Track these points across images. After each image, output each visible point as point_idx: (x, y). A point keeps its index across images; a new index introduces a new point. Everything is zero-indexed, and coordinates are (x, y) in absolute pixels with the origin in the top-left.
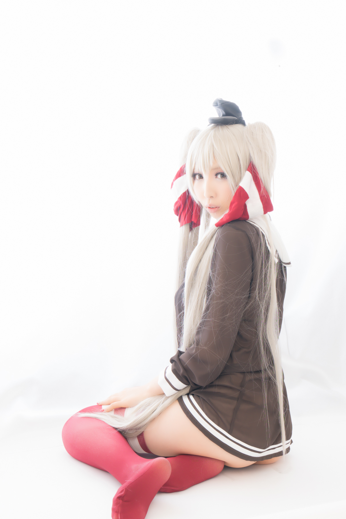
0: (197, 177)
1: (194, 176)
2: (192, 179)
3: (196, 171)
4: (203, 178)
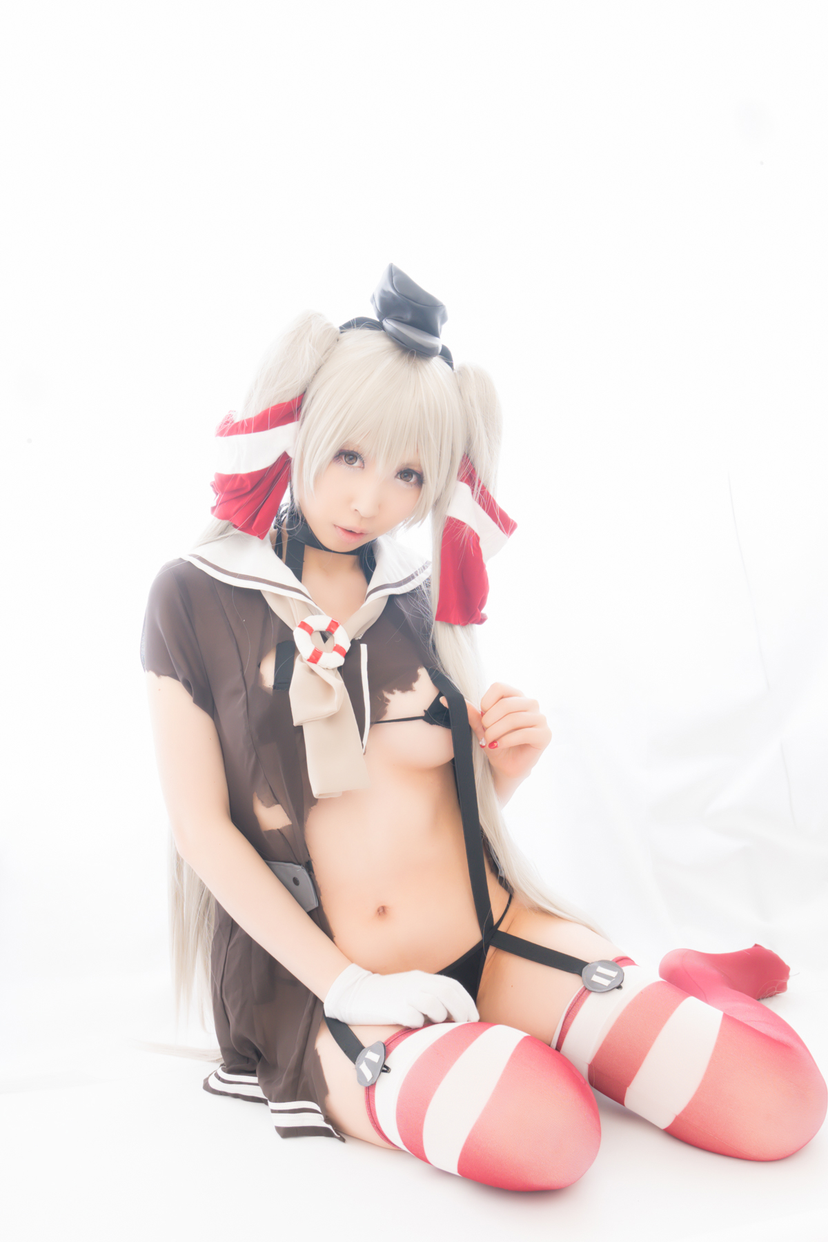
4: (363, 467)
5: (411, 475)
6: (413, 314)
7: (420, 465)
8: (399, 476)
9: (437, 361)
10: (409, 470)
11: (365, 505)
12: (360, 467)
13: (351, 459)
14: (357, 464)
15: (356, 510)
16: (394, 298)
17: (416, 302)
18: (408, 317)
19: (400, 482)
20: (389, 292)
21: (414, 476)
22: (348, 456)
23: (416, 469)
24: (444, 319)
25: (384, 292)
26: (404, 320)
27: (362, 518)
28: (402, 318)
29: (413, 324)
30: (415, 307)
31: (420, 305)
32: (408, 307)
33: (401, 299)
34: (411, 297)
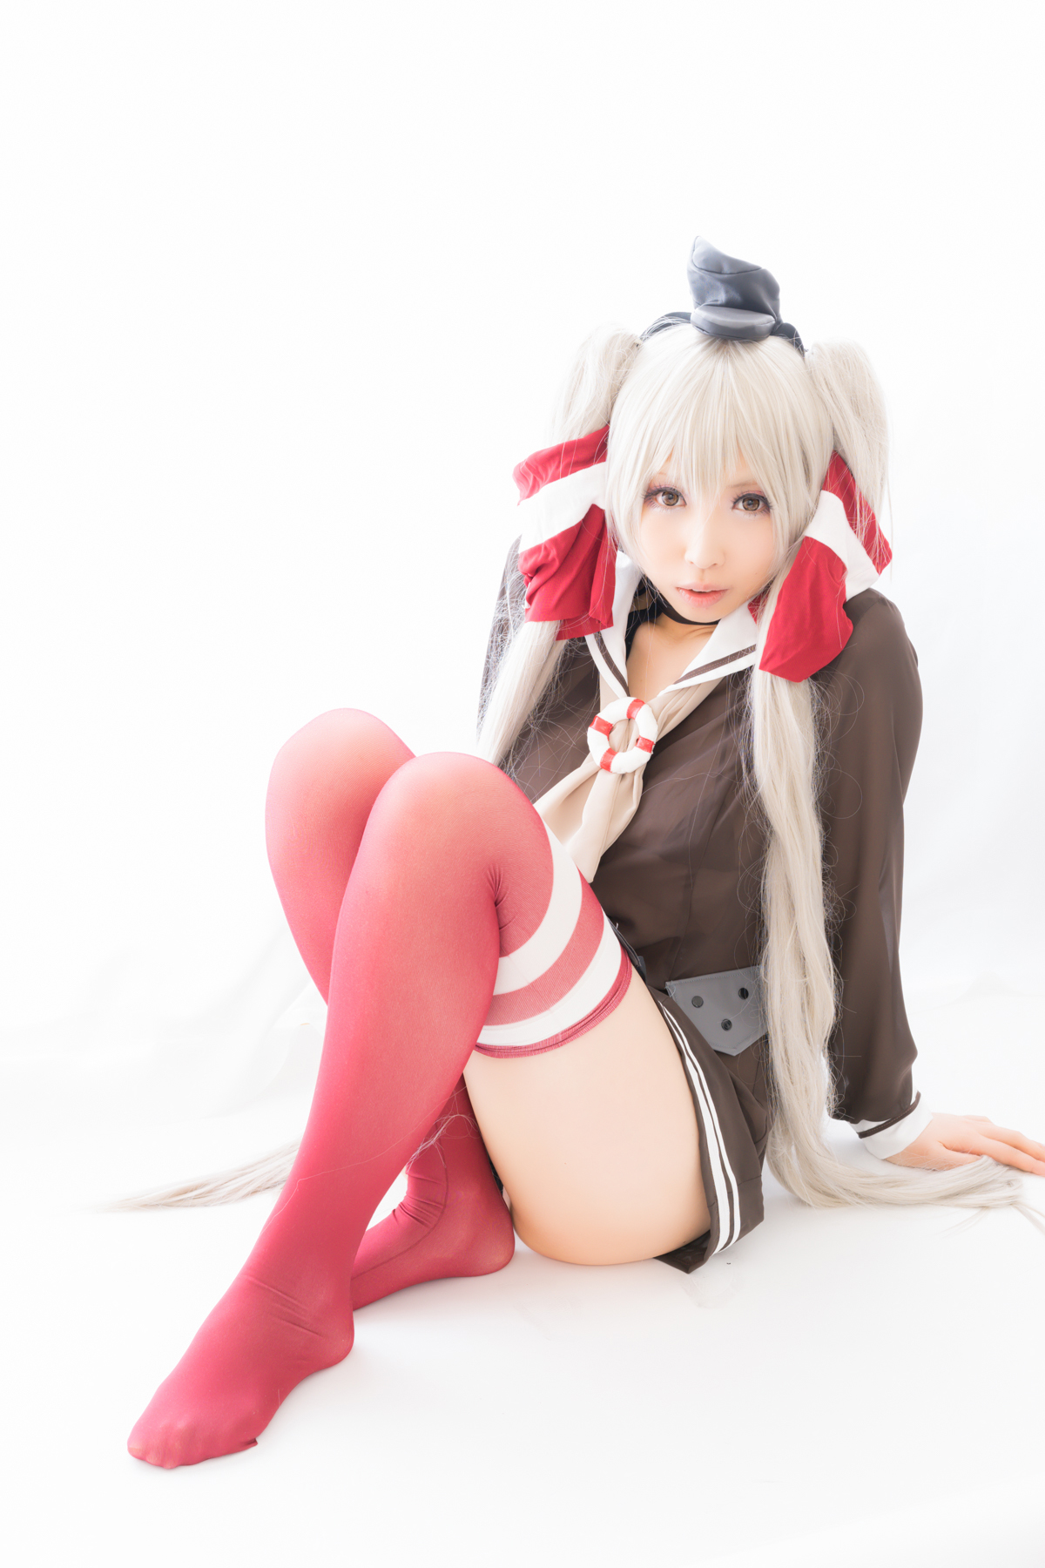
0: (661, 498)
1: (650, 495)
2: (640, 500)
3: (661, 483)
4: (685, 504)
5: (754, 501)
6: (727, 292)
7: (755, 483)
8: (740, 505)
9: (774, 346)
10: (749, 494)
11: (696, 552)
12: (681, 506)
13: (670, 499)
14: (679, 503)
15: (692, 563)
16: (702, 278)
17: (720, 273)
18: (722, 297)
19: (741, 512)
20: (695, 272)
21: (761, 503)
22: (664, 494)
23: (752, 490)
24: (772, 290)
25: (691, 273)
26: (719, 303)
27: (703, 570)
28: (717, 301)
29: (730, 305)
30: (723, 281)
31: (726, 276)
32: (719, 284)
33: (707, 277)
34: (713, 269)
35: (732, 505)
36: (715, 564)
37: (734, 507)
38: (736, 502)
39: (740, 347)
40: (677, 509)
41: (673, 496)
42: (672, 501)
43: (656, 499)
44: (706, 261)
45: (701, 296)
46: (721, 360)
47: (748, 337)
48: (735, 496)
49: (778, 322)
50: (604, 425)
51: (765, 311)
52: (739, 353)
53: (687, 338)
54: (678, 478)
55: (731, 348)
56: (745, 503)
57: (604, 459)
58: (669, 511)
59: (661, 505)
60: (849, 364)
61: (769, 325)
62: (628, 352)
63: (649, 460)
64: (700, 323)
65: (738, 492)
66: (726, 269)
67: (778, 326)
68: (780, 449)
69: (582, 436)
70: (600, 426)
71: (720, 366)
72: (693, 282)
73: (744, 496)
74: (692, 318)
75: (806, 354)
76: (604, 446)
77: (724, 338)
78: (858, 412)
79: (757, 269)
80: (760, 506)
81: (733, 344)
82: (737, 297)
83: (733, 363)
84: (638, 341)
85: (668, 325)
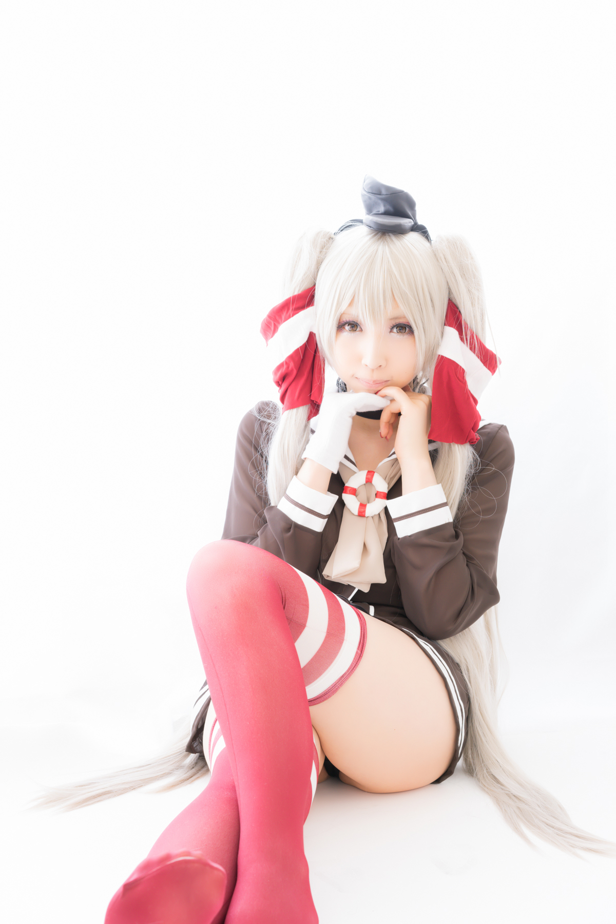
0: (347, 328)
1: (341, 326)
2: (335, 329)
3: (346, 318)
4: (361, 330)
5: (404, 328)
6: (384, 206)
7: (405, 317)
8: (395, 330)
9: (414, 237)
10: (400, 324)
11: (368, 359)
12: (359, 331)
13: (352, 327)
14: (358, 329)
15: (367, 365)
16: (370, 198)
17: (380, 195)
18: (382, 209)
19: (395, 335)
20: (366, 195)
21: (407, 329)
22: (349, 325)
23: (402, 321)
24: (412, 205)
25: (363, 196)
26: (380, 212)
27: (373, 370)
29: (386, 213)
30: (382, 200)
31: (384, 196)
32: (380, 201)
33: (373, 197)
34: (376, 193)
35: (390, 330)
36: (380, 366)
37: (391, 331)
38: (392, 328)
39: (393, 238)
40: (357, 333)
41: (354, 326)
42: (354, 329)
43: (344, 328)
44: (371, 188)
45: (370, 209)
46: (382, 243)
47: (398, 231)
48: (392, 325)
49: (416, 223)
50: (312, 285)
51: (408, 217)
52: (392, 240)
53: (362, 233)
54: (358, 316)
55: (387, 237)
56: (398, 329)
57: (313, 305)
58: (353, 334)
59: (347, 331)
60: (457, 247)
61: (410, 224)
62: (327, 241)
63: (339, 304)
64: (368, 223)
65: (394, 322)
66: (384, 192)
67: (416, 226)
68: (418, 295)
69: (300, 292)
70: (311, 286)
71: (381, 248)
72: (365, 201)
73: (397, 325)
74: (364, 221)
75: (432, 242)
76: (313, 297)
77: (384, 231)
78: (463, 275)
79: (402, 192)
80: (407, 331)
81: (389, 235)
82: (390, 209)
83: (389, 246)
84: (333, 236)
85: (352, 225)
